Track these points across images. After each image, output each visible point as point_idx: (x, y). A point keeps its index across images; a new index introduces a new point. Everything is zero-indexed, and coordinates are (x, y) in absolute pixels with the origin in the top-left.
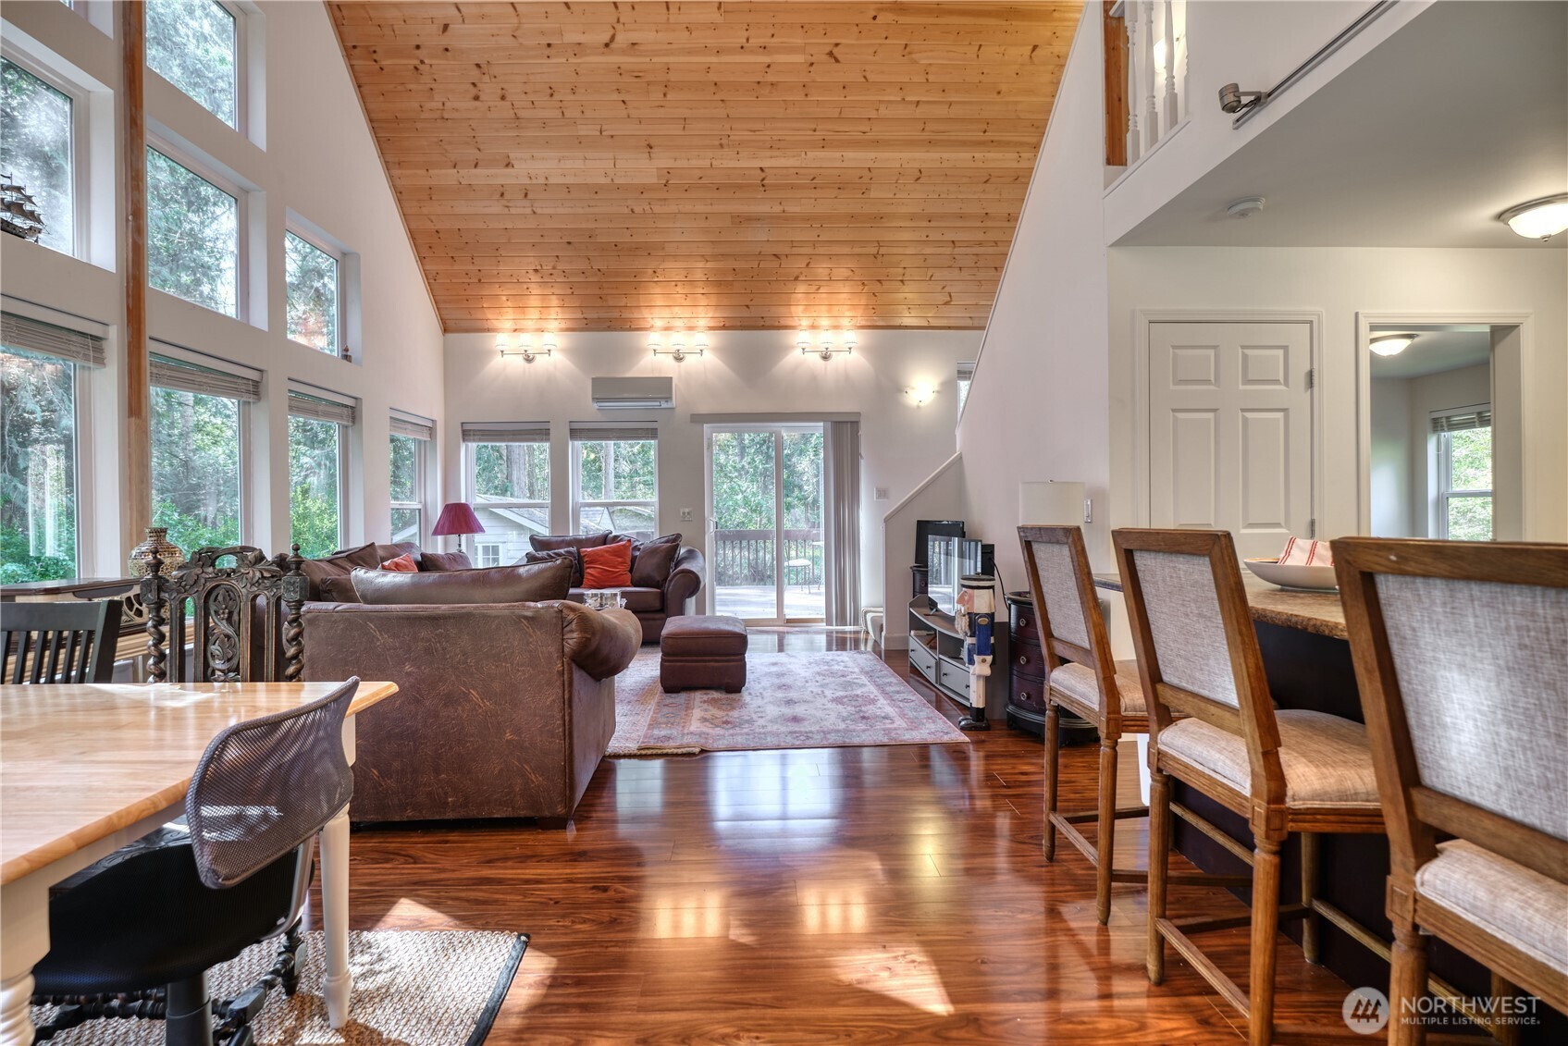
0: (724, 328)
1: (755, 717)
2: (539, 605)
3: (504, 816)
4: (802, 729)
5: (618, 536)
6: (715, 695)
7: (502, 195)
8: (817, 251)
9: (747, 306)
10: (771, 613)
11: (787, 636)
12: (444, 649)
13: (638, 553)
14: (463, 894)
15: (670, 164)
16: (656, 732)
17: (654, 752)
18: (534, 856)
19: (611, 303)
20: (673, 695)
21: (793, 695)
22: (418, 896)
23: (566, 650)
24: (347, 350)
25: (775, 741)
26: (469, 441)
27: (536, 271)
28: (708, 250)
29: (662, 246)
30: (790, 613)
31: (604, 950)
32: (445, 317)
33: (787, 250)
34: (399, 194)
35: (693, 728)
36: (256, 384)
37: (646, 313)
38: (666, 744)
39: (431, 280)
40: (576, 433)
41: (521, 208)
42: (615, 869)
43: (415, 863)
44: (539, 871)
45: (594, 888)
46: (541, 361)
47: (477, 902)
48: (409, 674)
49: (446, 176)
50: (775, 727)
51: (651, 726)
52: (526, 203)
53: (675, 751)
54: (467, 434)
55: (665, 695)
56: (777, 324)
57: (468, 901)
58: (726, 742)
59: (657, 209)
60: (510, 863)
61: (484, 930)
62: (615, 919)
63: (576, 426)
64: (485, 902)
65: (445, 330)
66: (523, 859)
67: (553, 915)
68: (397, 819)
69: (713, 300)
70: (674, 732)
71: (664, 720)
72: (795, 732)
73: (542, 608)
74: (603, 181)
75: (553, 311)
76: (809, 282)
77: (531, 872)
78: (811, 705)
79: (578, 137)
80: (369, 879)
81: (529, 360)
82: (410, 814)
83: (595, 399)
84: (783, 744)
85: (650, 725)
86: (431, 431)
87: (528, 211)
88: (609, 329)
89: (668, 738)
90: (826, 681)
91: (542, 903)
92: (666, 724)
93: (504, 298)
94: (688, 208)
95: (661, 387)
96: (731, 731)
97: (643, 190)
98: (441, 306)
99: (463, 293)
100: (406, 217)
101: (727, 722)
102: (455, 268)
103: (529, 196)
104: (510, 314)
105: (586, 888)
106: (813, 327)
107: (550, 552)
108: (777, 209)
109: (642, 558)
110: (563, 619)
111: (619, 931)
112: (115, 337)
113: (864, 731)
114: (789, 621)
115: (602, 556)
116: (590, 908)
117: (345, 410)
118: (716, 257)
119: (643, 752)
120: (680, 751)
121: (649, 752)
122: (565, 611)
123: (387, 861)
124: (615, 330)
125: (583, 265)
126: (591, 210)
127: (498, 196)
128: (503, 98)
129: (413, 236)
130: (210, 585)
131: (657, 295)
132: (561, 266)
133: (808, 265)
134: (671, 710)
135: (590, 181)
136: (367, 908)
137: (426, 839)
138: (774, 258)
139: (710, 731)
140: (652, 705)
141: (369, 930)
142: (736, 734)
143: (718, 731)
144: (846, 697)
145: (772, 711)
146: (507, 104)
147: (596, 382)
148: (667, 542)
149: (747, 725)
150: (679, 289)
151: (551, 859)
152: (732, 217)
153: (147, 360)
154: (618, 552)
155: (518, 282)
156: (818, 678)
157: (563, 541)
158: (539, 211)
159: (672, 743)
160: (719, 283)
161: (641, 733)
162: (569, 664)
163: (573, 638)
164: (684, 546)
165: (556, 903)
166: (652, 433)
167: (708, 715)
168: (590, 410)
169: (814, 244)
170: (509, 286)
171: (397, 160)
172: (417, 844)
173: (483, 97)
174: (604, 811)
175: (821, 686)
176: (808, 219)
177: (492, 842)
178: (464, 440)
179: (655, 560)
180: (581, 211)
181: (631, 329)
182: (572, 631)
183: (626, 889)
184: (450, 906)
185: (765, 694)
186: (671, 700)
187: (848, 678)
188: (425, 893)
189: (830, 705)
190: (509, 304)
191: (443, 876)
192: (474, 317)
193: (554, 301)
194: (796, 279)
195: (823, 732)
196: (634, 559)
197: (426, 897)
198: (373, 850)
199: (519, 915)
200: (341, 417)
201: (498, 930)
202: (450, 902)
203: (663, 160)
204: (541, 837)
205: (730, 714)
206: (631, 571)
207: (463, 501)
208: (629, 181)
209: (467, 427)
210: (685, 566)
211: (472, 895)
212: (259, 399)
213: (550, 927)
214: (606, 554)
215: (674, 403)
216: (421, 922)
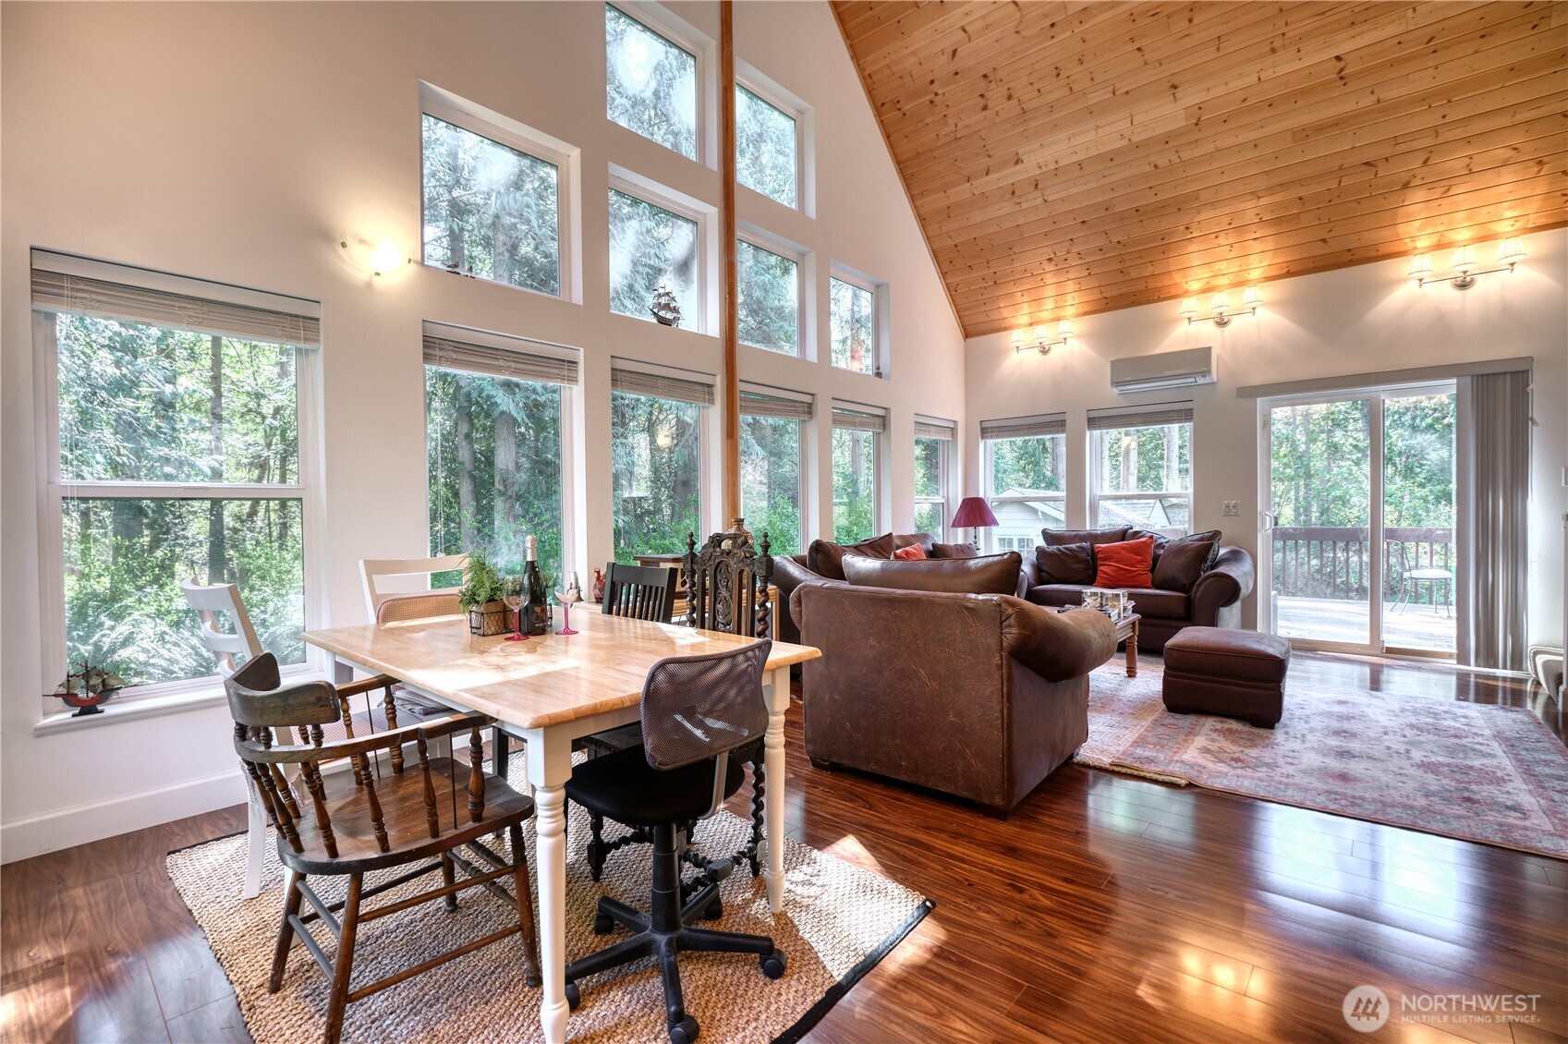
0: (1289, 274)
1: (1281, 761)
2: (981, 597)
3: (948, 791)
4: (1350, 792)
5: (1140, 532)
6: (1234, 725)
7: (1013, 193)
8: (1441, 139)
9: (1324, 241)
10: (1363, 637)
11: (1386, 671)
12: (899, 629)
13: (1162, 552)
14: (896, 848)
15: (1202, 97)
16: (1139, 751)
17: (1129, 771)
18: (966, 836)
19: (1134, 275)
20: (1178, 716)
21: (1355, 746)
22: (862, 836)
23: (1005, 644)
24: (878, 368)
25: (1298, 797)
26: (987, 438)
27: (1050, 260)
28: (1261, 184)
29: (1196, 196)
30: (1390, 640)
31: (997, 945)
32: (965, 324)
33: (1387, 151)
34: (923, 220)
35: (1186, 757)
36: (810, 405)
37: (1177, 278)
38: (1145, 767)
39: (952, 291)
40: (1094, 422)
41: (1033, 200)
42: (1039, 875)
43: (870, 809)
44: (966, 851)
45: (1010, 885)
46: (1058, 352)
47: (904, 858)
48: (872, 647)
49: (962, 192)
50: (1308, 780)
51: (1135, 744)
52: (1038, 194)
53: (1155, 777)
54: (986, 432)
55: (1167, 714)
56: (1374, 254)
57: (897, 854)
58: (1225, 782)
59: (1185, 155)
60: (944, 835)
61: (901, 883)
62: (1020, 922)
63: (1093, 414)
64: (911, 861)
65: (967, 334)
66: (956, 836)
67: (964, 895)
68: (864, 768)
69: (1270, 244)
70: (1161, 756)
71: (1154, 740)
72: (1336, 793)
73: (982, 600)
74: (1118, 144)
75: (1069, 297)
76: (1430, 185)
77: (959, 849)
78: (1379, 765)
79: (1088, 108)
80: (833, 811)
81: (1045, 351)
82: (872, 768)
83: (1115, 383)
84: (1309, 803)
85: (1135, 742)
86: (953, 431)
87: (1040, 201)
88: (1133, 304)
89: (1150, 760)
90: (1421, 739)
91: (956, 880)
92: (1155, 745)
93: (1019, 294)
94: (1231, 141)
95: (1198, 359)
96: (1239, 771)
97: (1166, 139)
98: (961, 314)
99: (981, 297)
100: (929, 239)
101: (1237, 760)
102: (973, 275)
103: (1040, 187)
104: (1026, 308)
105: (1003, 883)
106: (1440, 246)
107: (1061, 547)
108: (1367, 101)
109: (1165, 557)
110: (1001, 613)
111: (1018, 935)
112: (719, 383)
113: (1459, 817)
114: (1391, 651)
115: (1119, 553)
116: (999, 902)
117: (877, 420)
118: (1271, 190)
119: (1116, 769)
120: (1160, 778)
121: (1123, 770)
122: (1003, 605)
123: (851, 801)
124: (1140, 304)
125: (1100, 242)
126: (1106, 181)
127: (1009, 196)
128: (1010, 98)
129: (936, 255)
130: (717, 561)
131: (1194, 255)
132: (1075, 249)
133: (1425, 162)
134: (1167, 731)
135: (1103, 150)
136: (825, 832)
137: (886, 793)
138: (1365, 167)
139: (1210, 765)
140: (1147, 722)
141: (820, 849)
142: (1245, 777)
143: (1222, 767)
144: (1448, 765)
145: (1311, 759)
146: (1014, 102)
147: (1115, 365)
148: (1200, 540)
149: (1265, 769)
150: (1222, 240)
151: (980, 844)
152: (1294, 134)
153: (739, 396)
154: (1137, 550)
155: (1032, 275)
156: (1408, 732)
157: (1076, 536)
158: (1050, 198)
159: (1153, 767)
160: (1278, 221)
161: (1121, 749)
162: (1008, 659)
163: (1011, 634)
164: (1223, 546)
165: (970, 885)
166: (1184, 415)
167: (1213, 746)
168: (1110, 396)
169: (1436, 131)
170: (1025, 281)
171: (920, 191)
172: (876, 793)
173: (991, 104)
174: (1049, 816)
175: (1410, 743)
176: (1425, 98)
177: (936, 812)
178: (983, 438)
179: (1181, 560)
180: (1095, 184)
181: (1160, 300)
182: (1009, 626)
183: (1042, 898)
184: (882, 853)
185: (1309, 737)
186: (1172, 721)
187: (1464, 741)
188: (868, 836)
189: (1412, 771)
190: (1025, 299)
191: (886, 827)
192: (992, 318)
193: (1071, 286)
194: (1406, 186)
195: (1382, 802)
196: (1156, 558)
197: (868, 839)
198: (845, 789)
199: (934, 883)
200: (873, 425)
201: (912, 888)
202: (884, 851)
203: (1192, 96)
204: (980, 821)
205: (1247, 751)
206: (1152, 571)
207: (981, 495)
208: (1151, 134)
209: (985, 425)
210: (1222, 569)
211: (902, 851)
212: (812, 417)
213: (957, 905)
214: (1123, 552)
215: (1214, 376)
216: (857, 858)
